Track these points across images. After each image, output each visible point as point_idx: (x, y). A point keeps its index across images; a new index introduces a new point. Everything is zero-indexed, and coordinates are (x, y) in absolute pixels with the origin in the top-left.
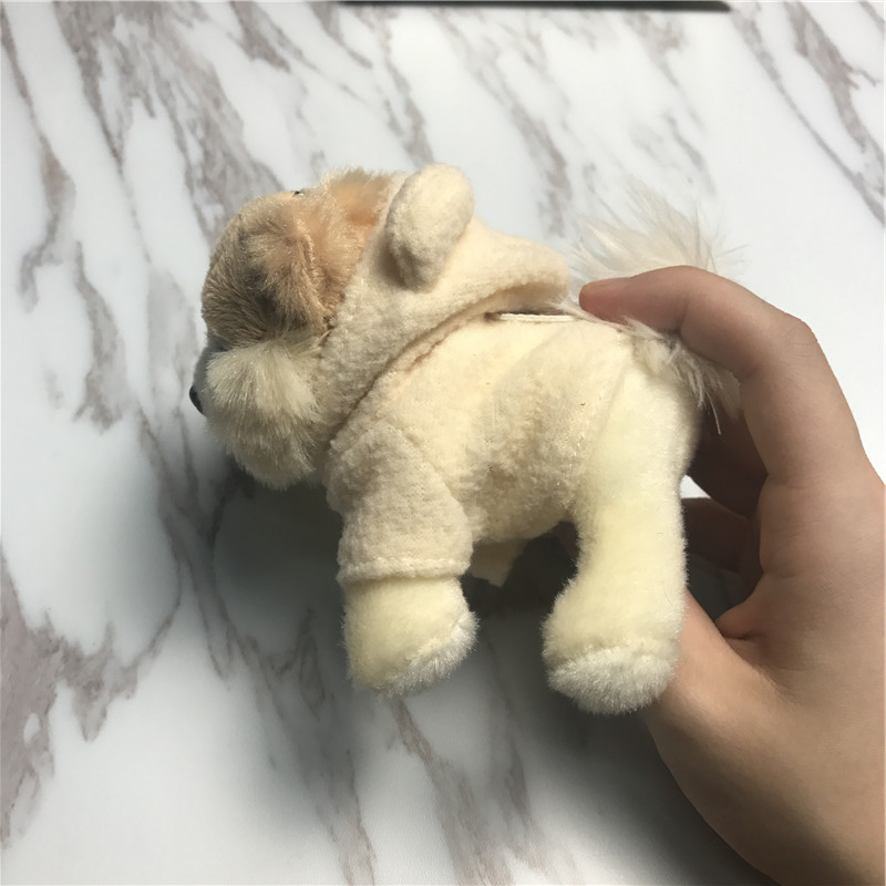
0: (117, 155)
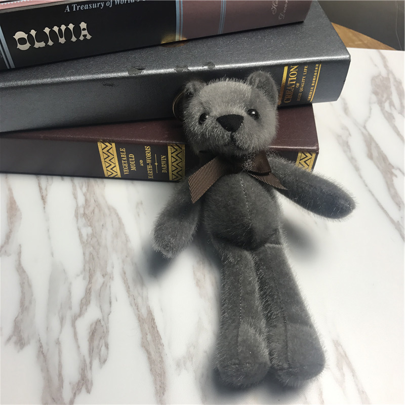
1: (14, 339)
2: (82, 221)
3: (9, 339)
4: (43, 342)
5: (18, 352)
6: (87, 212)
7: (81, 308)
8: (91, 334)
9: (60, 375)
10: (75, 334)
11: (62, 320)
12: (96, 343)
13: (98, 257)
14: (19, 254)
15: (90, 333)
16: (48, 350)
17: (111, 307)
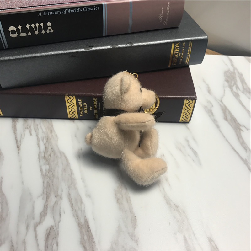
0: (18, 147)
2: (43, 161)
4: (14, 242)
6: (46, 156)
7: (40, 218)
10: (36, 236)
11: (28, 226)
12: (50, 242)
13: (53, 184)
14: (2, 182)
15: (46, 235)
16: (17, 247)
17: (60, 217)
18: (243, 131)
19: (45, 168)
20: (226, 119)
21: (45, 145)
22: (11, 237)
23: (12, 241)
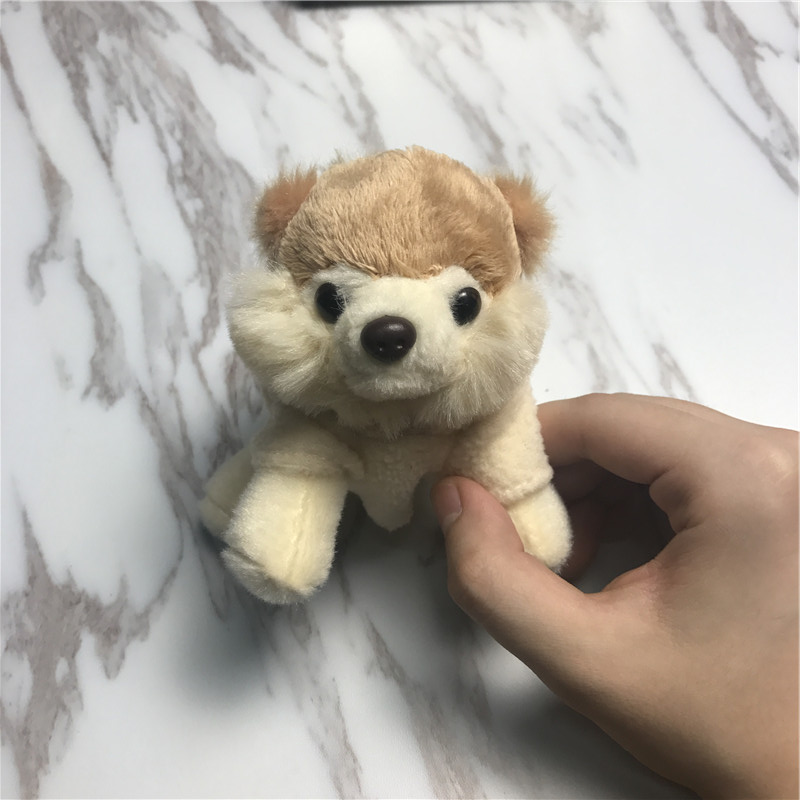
0: (106, 158)
1: (95, 390)
2: (182, 190)
3: (87, 392)
4: (148, 391)
5: (107, 409)
6: (189, 173)
7: (204, 332)
8: (229, 371)
9: (185, 438)
10: (201, 375)
11: (174, 354)
13: (221, 248)
14: (79, 255)
15: (226, 370)
16: (158, 402)
18: (762, 59)
19: (193, 206)
20: (712, 27)
21: (180, 144)
22: (137, 381)
23: (140, 389)
